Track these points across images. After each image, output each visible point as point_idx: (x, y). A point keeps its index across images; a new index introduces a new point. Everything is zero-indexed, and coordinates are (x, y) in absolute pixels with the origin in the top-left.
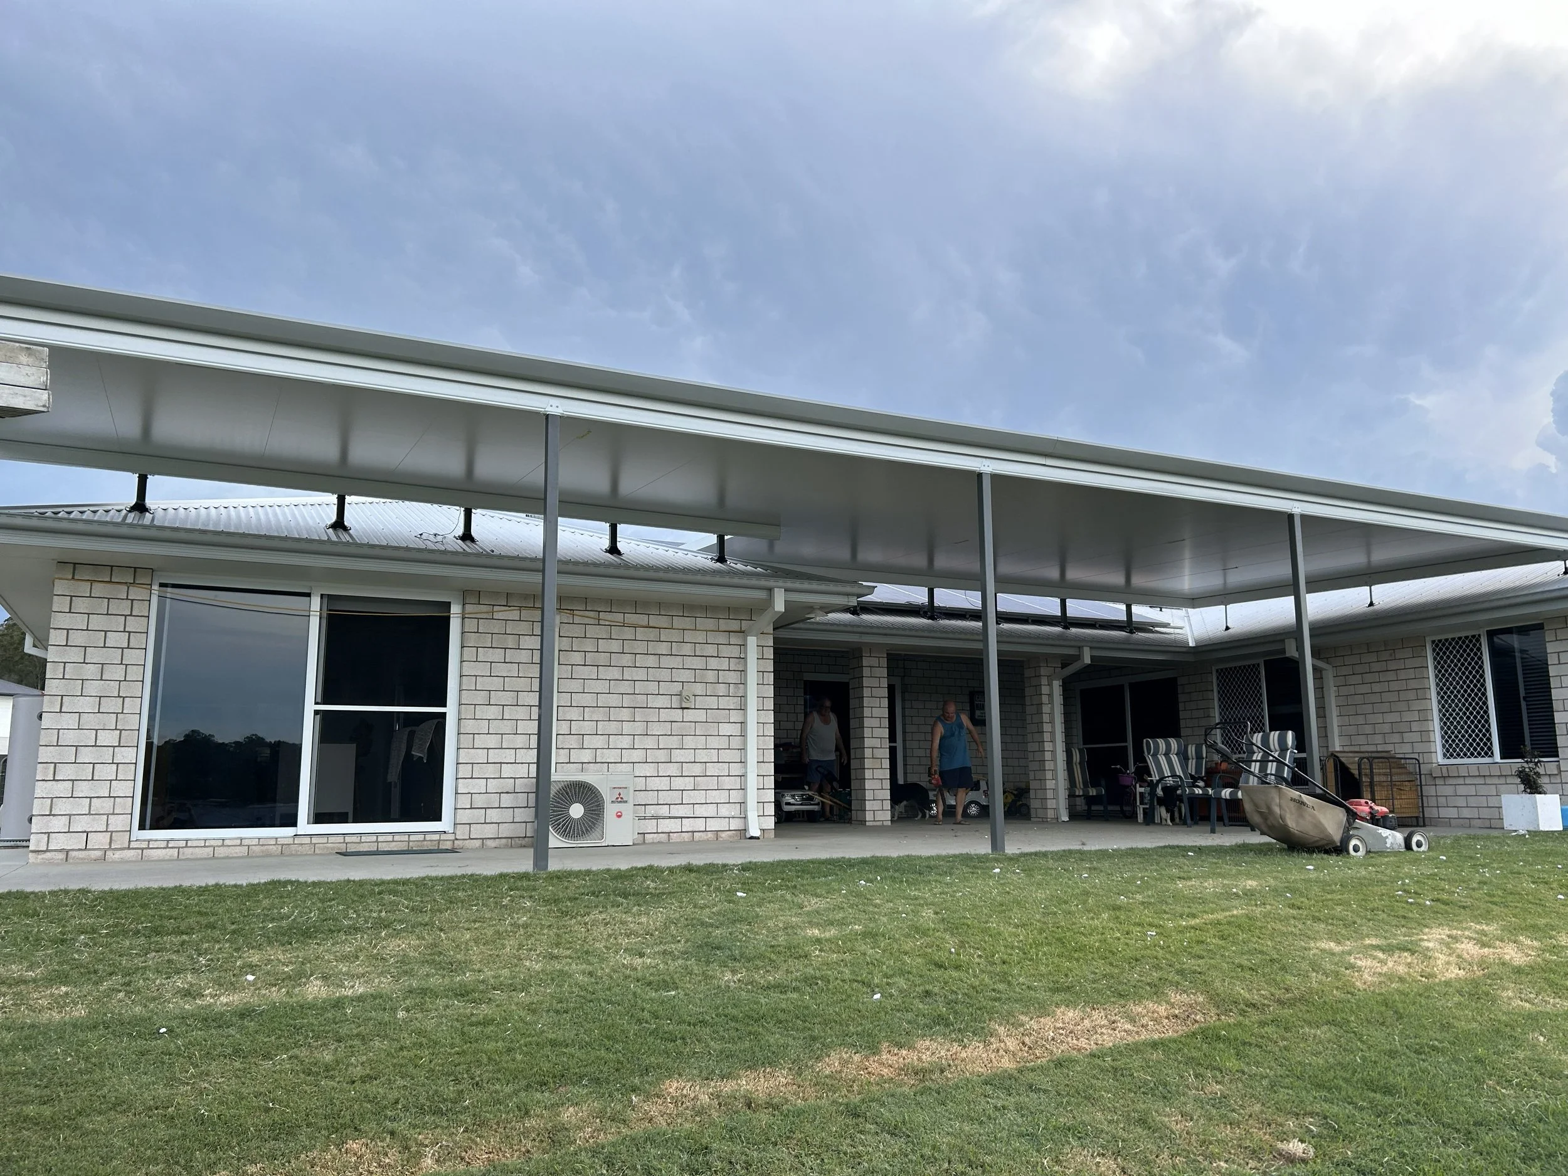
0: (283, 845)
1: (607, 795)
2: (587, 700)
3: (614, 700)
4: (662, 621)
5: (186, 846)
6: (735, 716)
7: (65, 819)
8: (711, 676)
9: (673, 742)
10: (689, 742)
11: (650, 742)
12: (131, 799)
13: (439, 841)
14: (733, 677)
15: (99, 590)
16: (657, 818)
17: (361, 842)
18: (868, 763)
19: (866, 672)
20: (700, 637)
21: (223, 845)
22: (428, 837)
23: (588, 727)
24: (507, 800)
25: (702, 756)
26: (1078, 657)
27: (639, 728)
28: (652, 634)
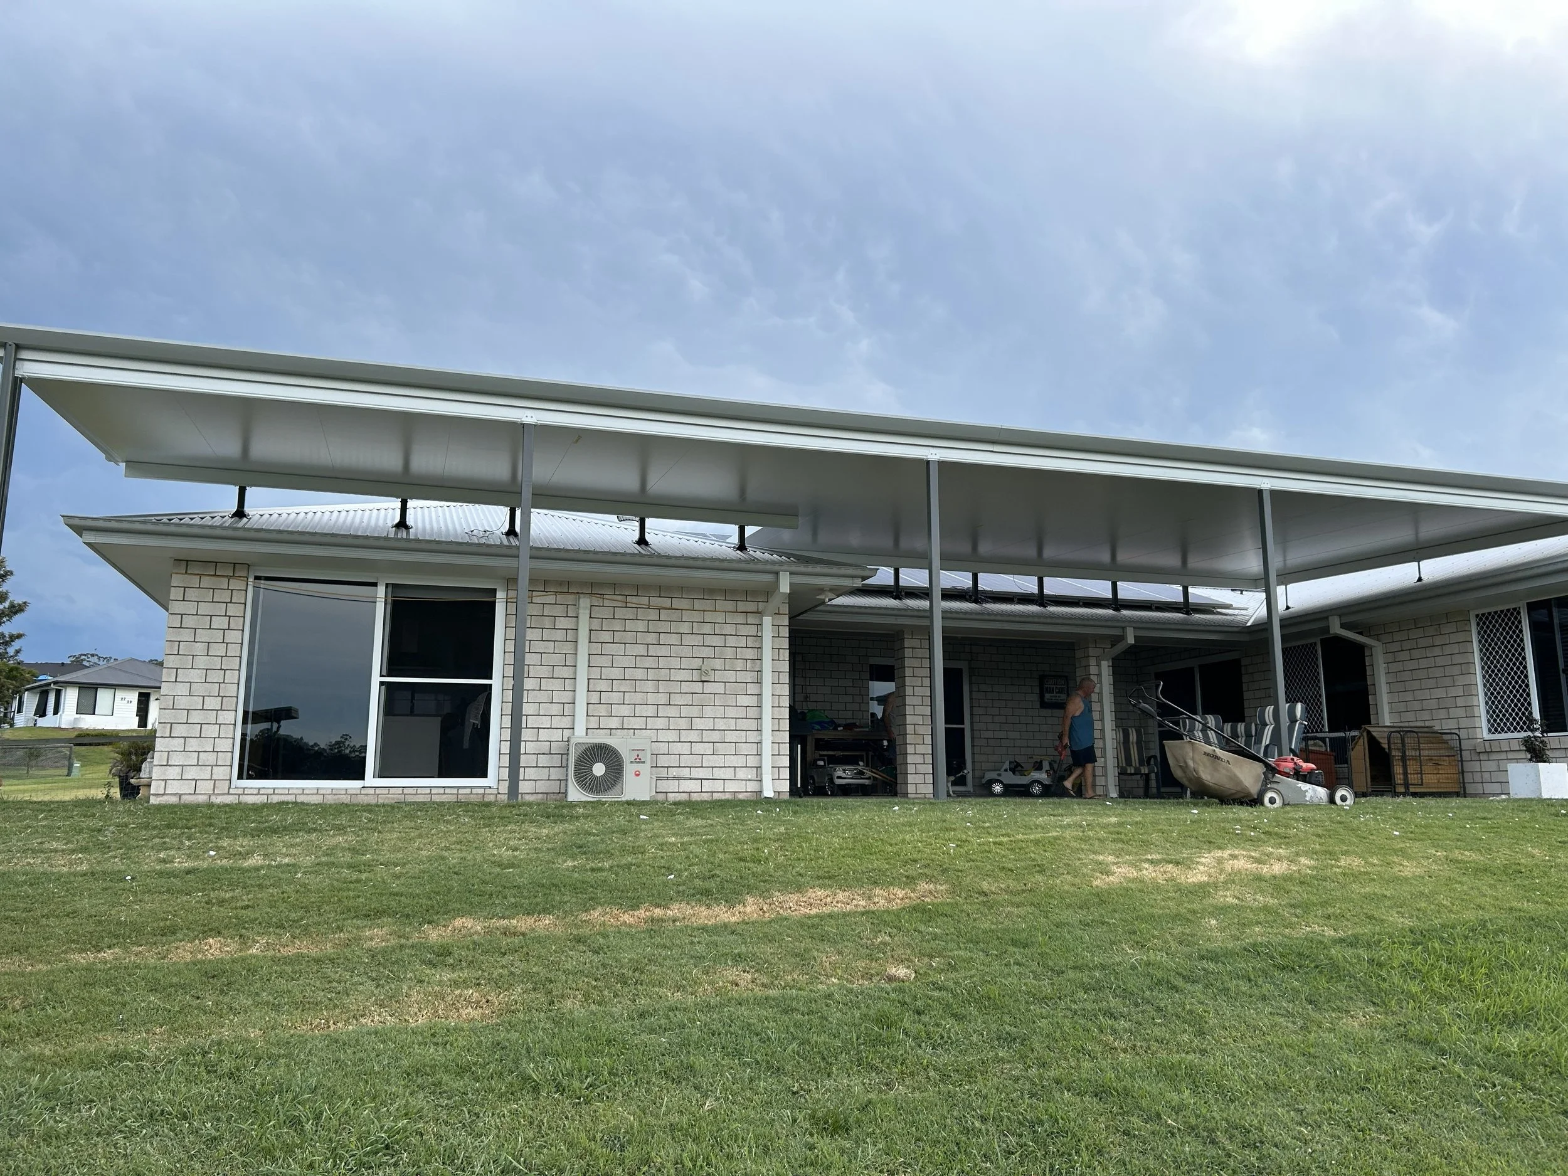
0: (351, 795)
1: (626, 756)
2: (616, 673)
3: (639, 674)
4: (684, 604)
5: (274, 794)
6: (752, 688)
7: (178, 769)
8: (729, 653)
9: (695, 711)
10: (709, 711)
11: (672, 712)
12: (230, 754)
13: (484, 794)
14: (750, 654)
15: (206, 582)
16: (679, 779)
17: (416, 794)
18: (910, 739)
19: (908, 653)
20: (720, 618)
21: (303, 794)
22: (474, 791)
23: (615, 697)
24: (543, 760)
25: (721, 724)
26: (1122, 638)
27: (662, 698)
28: (675, 615)
